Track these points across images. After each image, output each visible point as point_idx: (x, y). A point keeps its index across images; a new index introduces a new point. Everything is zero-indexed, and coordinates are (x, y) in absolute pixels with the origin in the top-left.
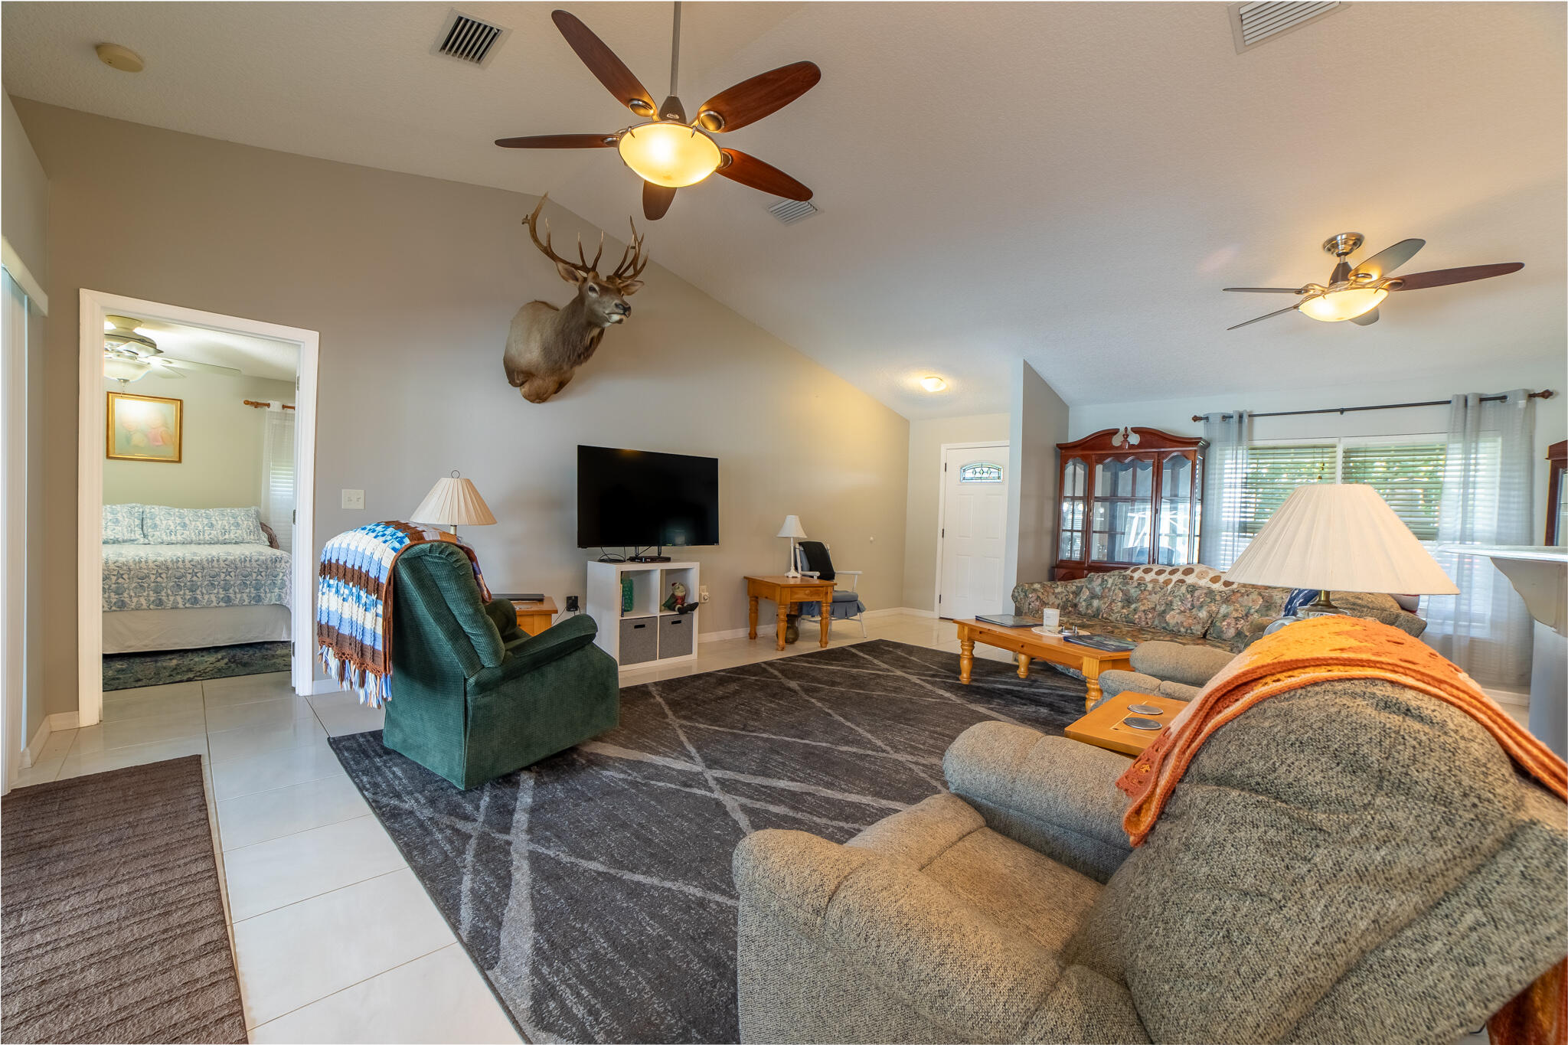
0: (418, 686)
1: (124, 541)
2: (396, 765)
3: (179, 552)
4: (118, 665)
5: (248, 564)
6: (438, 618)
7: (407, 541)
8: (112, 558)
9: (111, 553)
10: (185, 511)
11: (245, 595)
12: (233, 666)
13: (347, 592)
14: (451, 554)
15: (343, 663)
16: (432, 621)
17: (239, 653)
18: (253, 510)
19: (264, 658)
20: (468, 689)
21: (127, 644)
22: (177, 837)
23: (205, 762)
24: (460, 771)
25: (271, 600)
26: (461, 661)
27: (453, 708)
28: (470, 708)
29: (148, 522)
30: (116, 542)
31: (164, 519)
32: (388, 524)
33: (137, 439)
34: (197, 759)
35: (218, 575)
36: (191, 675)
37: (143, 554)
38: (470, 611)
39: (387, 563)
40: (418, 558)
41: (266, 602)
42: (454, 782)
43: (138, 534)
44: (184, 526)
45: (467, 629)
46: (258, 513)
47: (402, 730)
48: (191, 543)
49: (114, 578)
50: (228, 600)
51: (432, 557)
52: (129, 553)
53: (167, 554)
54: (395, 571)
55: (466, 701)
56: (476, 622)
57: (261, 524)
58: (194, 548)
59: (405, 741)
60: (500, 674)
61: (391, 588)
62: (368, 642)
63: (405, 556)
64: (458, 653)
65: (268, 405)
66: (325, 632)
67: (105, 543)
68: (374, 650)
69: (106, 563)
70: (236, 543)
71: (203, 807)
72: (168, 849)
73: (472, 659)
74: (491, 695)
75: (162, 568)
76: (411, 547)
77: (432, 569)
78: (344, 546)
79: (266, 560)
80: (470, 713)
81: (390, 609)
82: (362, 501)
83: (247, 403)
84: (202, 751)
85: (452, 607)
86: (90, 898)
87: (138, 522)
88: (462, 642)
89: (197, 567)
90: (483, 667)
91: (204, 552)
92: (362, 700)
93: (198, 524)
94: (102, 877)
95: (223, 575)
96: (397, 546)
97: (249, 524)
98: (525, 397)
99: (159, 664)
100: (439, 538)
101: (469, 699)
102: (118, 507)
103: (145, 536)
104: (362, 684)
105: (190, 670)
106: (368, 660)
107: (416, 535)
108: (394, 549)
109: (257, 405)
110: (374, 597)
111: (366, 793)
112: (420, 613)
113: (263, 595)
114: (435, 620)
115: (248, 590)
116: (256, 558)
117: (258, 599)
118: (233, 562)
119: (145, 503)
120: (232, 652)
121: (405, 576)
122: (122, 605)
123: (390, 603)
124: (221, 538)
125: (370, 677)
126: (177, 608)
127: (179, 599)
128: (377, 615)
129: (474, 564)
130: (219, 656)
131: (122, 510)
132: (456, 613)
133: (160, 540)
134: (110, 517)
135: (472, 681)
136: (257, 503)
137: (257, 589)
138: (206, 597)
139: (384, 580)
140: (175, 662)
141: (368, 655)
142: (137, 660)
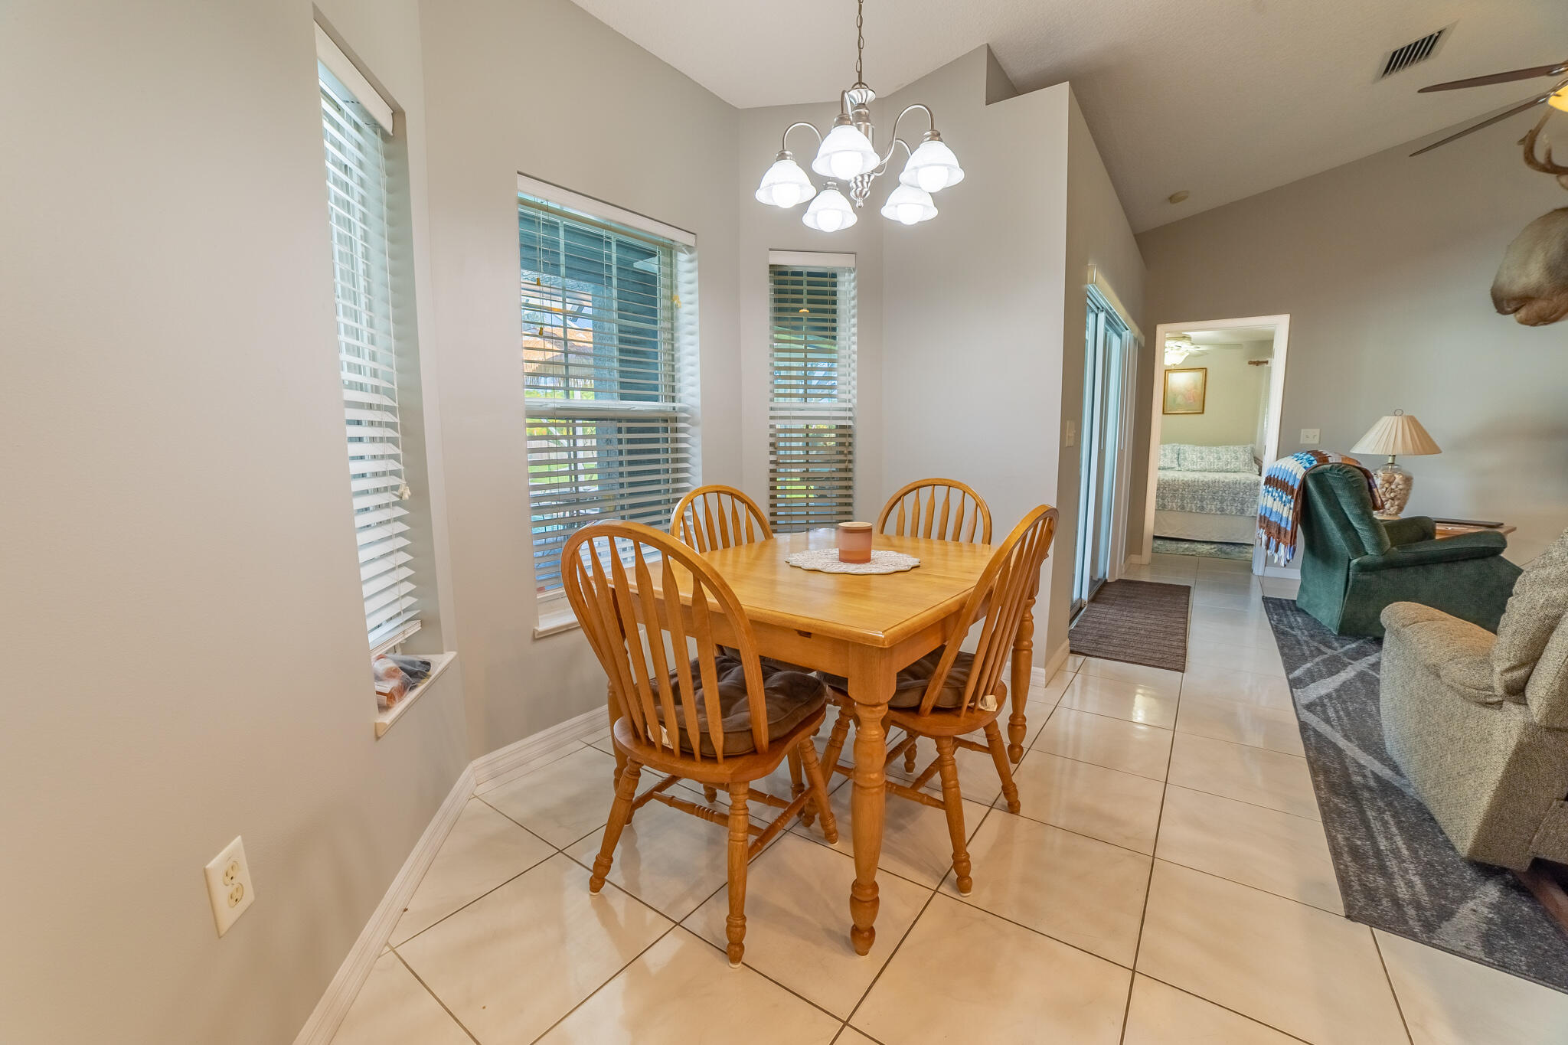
0: (1319, 563)
1: (1168, 468)
2: (1300, 617)
3: (1197, 476)
4: (1159, 542)
5: (1238, 486)
6: (1332, 514)
7: (1315, 463)
8: (1162, 477)
9: (1161, 474)
10: (1203, 448)
11: (1233, 508)
12: (1219, 553)
13: (1277, 495)
14: (1348, 471)
15: (1269, 539)
16: (1328, 516)
17: (1225, 547)
18: (1249, 447)
19: (1240, 552)
20: (1351, 566)
21: (1165, 531)
22: (1174, 609)
23: (1192, 590)
24: (1336, 622)
25: (1251, 513)
26: (1348, 546)
27: (1339, 578)
28: (1351, 580)
29: (1182, 456)
30: (1164, 469)
31: (1191, 453)
32: (1308, 452)
33: (1180, 399)
34: (1189, 588)
35: (1218, 492)
36: (1194, 553)
37: (1176, 475)
38: (1359, 512)
39: (1300, 477)
40: (1322, 473)
41: (1247, 514)
42: (1332, 629)
43: (1175, 465)
44: (1202, 458)
45: (1355, 525)
46: (1253, 450)
47: (1308, 596)
48: (1205, 471)
49: (1162, 490)
50: (1222, 510)
51: (1331, 473)
52: (1170, 475)
53: (1189, 476)
54: (1304, 482)
55: (1348, 575)
56: (1362, 520)
57: (1254, 458)
58: (1206, 474)
59: (1308, 602)
60: (1382, 561)
61: (1301, 492)
62: (1283, 525)
63: (1312, 472)
64: (1345, 540)
65: (1267, 362)
66: (1263, 520)
67: (1159, 469)
68: (1286, 530)
69: (1159, 480)
70: (1235, 472)
71: (1187, 603)
72: (1170, 612)
73: (1358, 548)
74: (1371, 575)
75: (1187, 485)
76: (1317, 466)
77: (1331, 482)
78: (1279, 466)
79: (1251, 483)
80: (1350, 584)
81: (1299, 506)
82: (1317, 438)
83: (1251, 363)
84: (1192, 586)
85: (1345, 508)
86: (1143, 615)
87: (1176, 456)
88: (1352, 534)
89: (1206, 485)
90: (1367, 554)
91: (1210, 477)
92: (1276, 561)
93: (1211, 457)
94: (1147, 611)
95: (1220, 492)
96: (1308, 465)
97: (1244, 457)
98: (1519, 322)
99: (1179, 545)
100: (1340, 461)
101: (1351, 573)
102: (1166, 446)
103: (1179, 465)
104: (1277, 550)
105: (1194, 551)
106: (1282, 536)
107: (1324, 459)
108: (1305, 468)
109: (1258, 363)
110: (1290, 497)
111: (1272, 622)
112: (1320, 510)
113: (1245, 509)
114: (1330, 516)
115: (1236, 505)
116: (1243, 481)
117: (1242, 511)
118: (1228, 483)
119: (1180, 443)
120: (1221, 546)
121: (1311, 485)
122: (1164, 507)
123: (1300, 501)
124: (1225, 468)
125: (1282, 546)
126: (1191, 512)
127: (1194, 507)
128: (1290, 509)
129: (1371, 481)
130: (1213, 546)
131: (1168, 447)
132: (1347, 513)
133: (1187, 468)
134: (1162, 452)
135: (1355, 561)
136: (1253, 441)
137: (1242, 504)
138: (1209, 506)
139: (1296, 487)
140: (1187, 546)
141: (1283, 532)
142: (1168, 542)
